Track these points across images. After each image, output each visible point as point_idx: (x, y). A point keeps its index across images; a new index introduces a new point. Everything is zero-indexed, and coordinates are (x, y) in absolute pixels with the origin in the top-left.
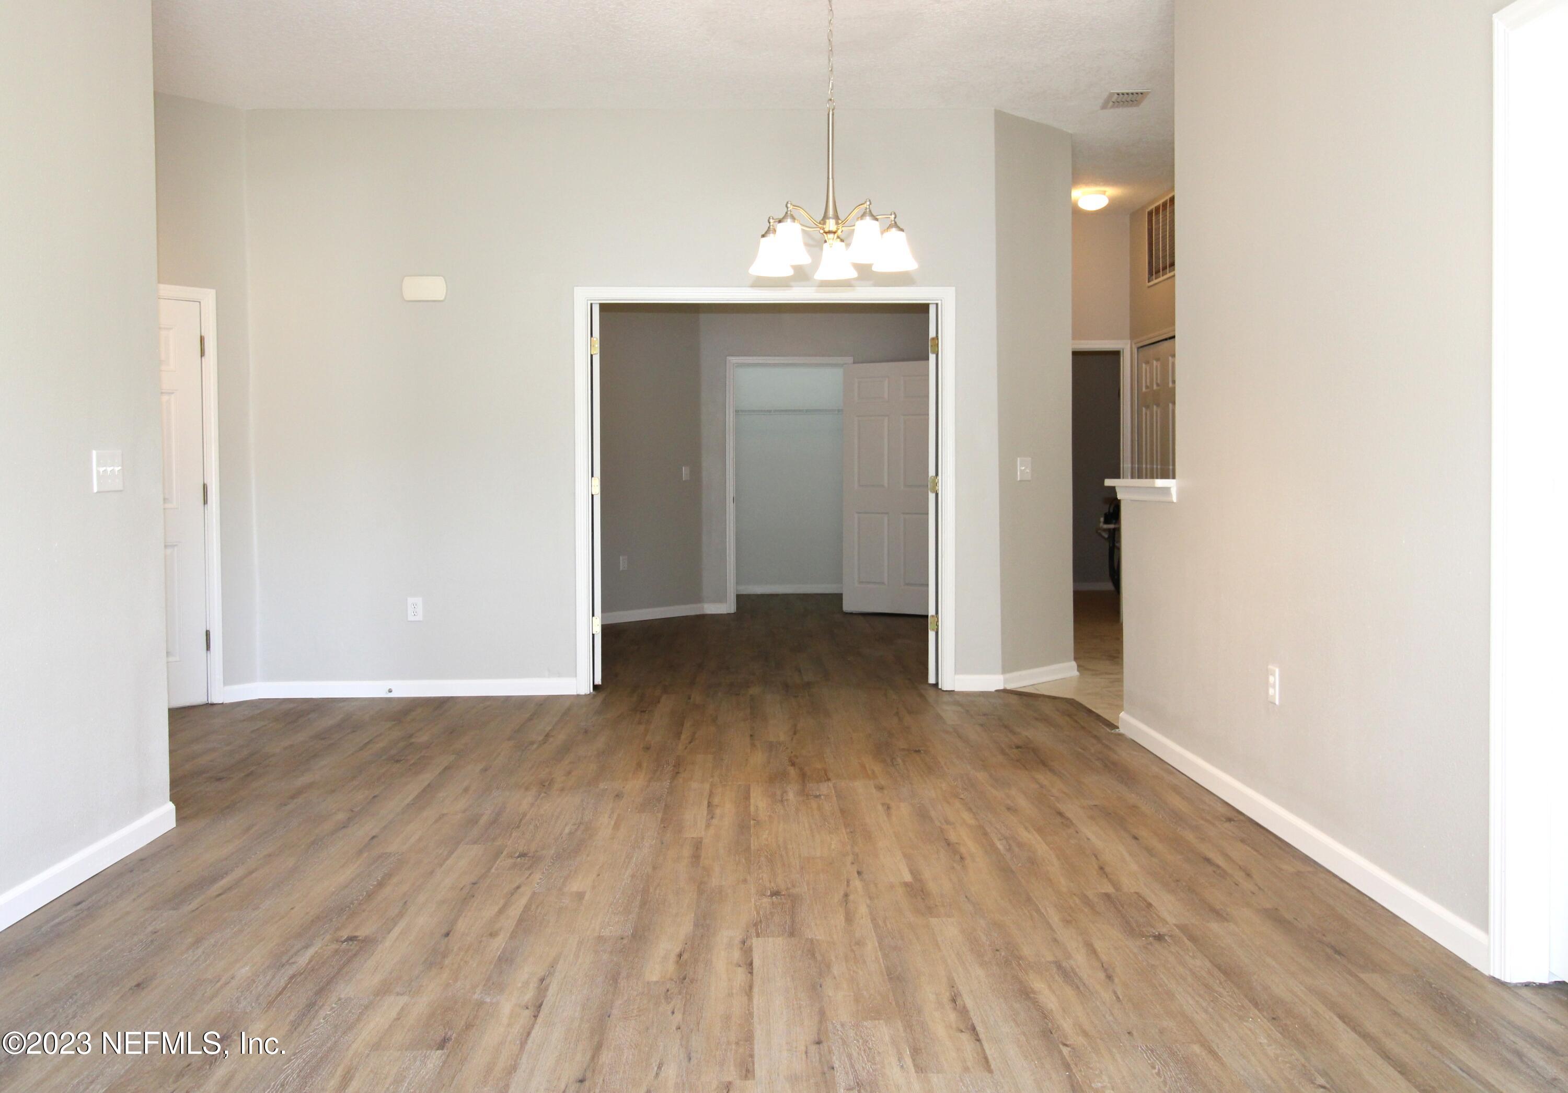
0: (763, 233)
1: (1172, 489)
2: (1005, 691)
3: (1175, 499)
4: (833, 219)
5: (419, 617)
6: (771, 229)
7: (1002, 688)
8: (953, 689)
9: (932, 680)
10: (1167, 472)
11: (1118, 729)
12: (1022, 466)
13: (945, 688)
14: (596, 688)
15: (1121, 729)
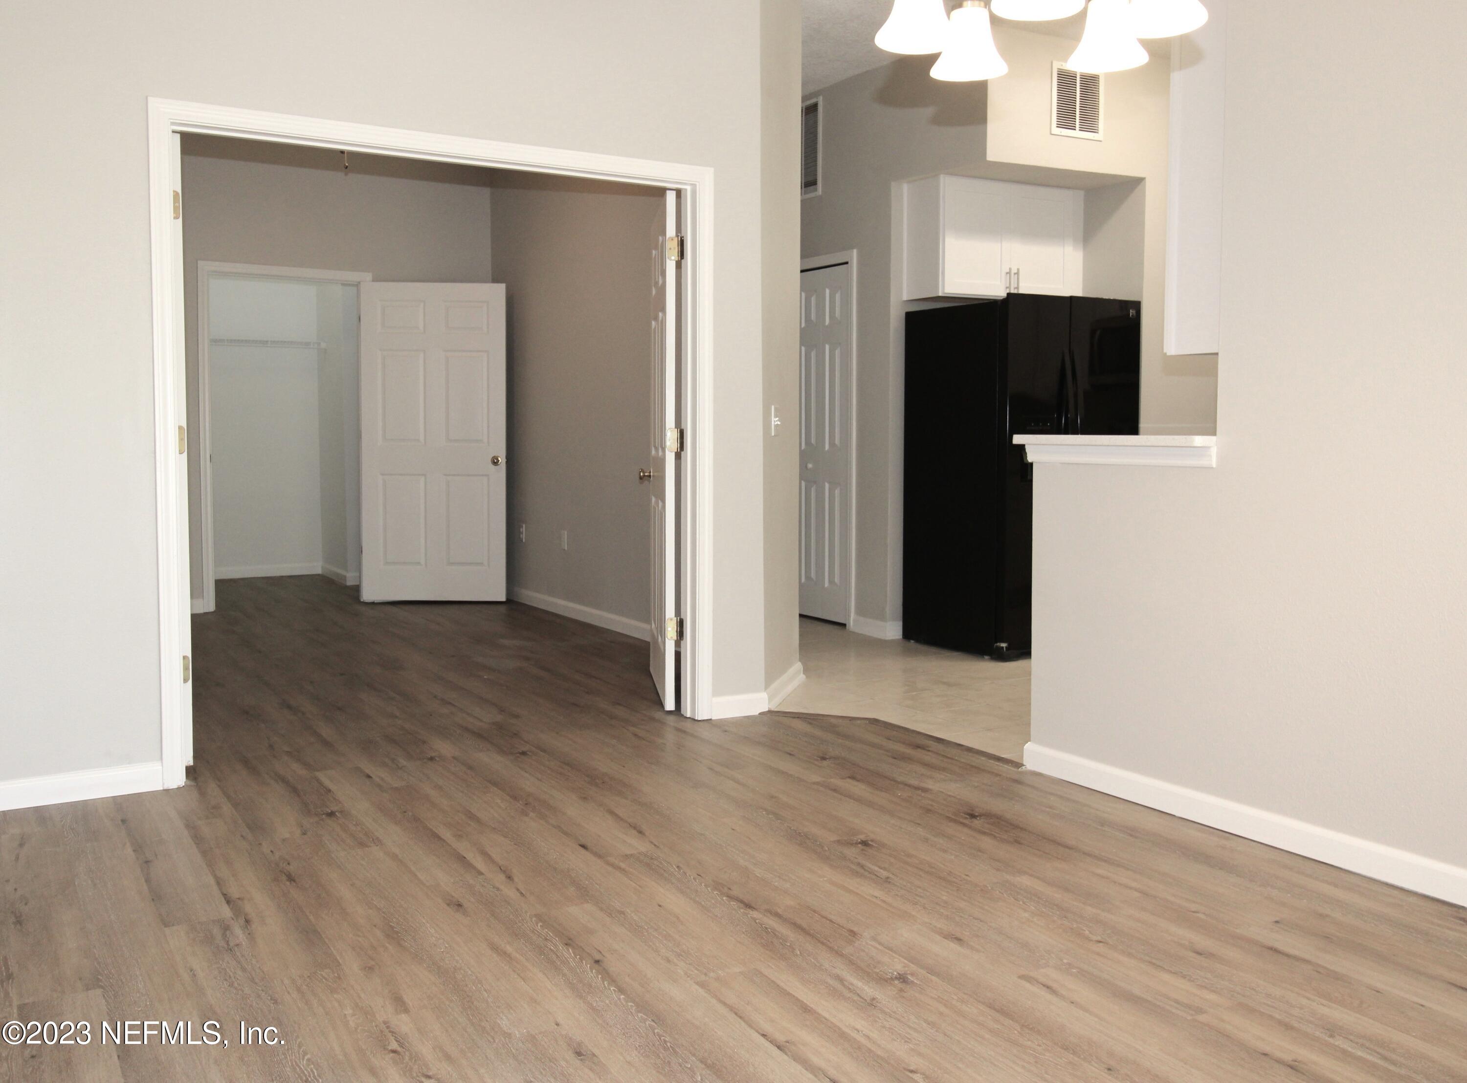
1: (1212, 449)
2: (770, 712)
3: (1214, 464)
7: (766, 709)
8: (710, 717)
9: (669, 703)
11: (1023, 765)
12: (775, 417)
13: (699, 717)
14: (190, 771)
15: (1030, 764)
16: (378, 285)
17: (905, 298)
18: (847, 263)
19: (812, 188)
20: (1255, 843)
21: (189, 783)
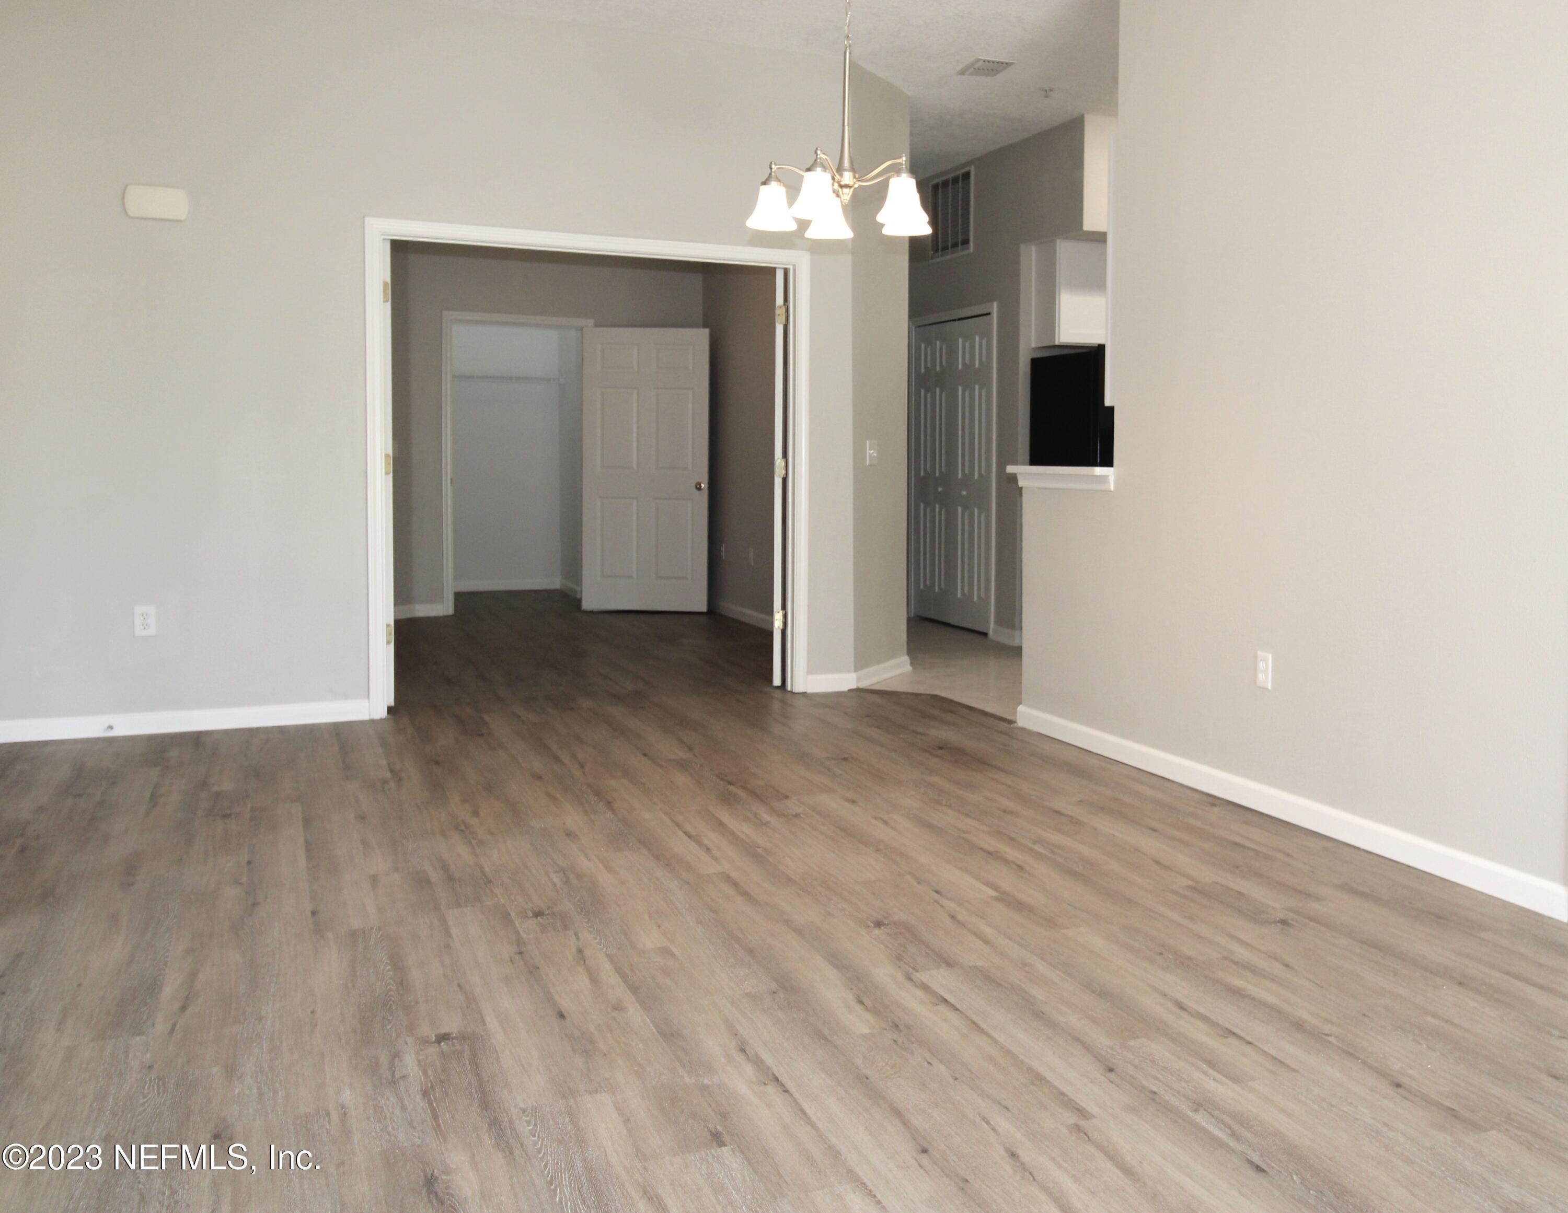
0: (764, 180)
1: (1110, 477)
2: (858, 690)
3: (1112, 488)
4: (849, 171)
5: (152, 631)
6: (773, 176)
7: (854, 687)
8: (804, 691)
9: (777, 681)
10: (1108, 461)
11: (1015, 722)
12: (870, 449)
13: (796, 690)
14: (390, 710)
15: (1021, 723)
16: (598, 329)
17: (1033, 345)
18: (989, 314)
19: (965, 246)
20: (1123, 765)
21: (389, 717)
